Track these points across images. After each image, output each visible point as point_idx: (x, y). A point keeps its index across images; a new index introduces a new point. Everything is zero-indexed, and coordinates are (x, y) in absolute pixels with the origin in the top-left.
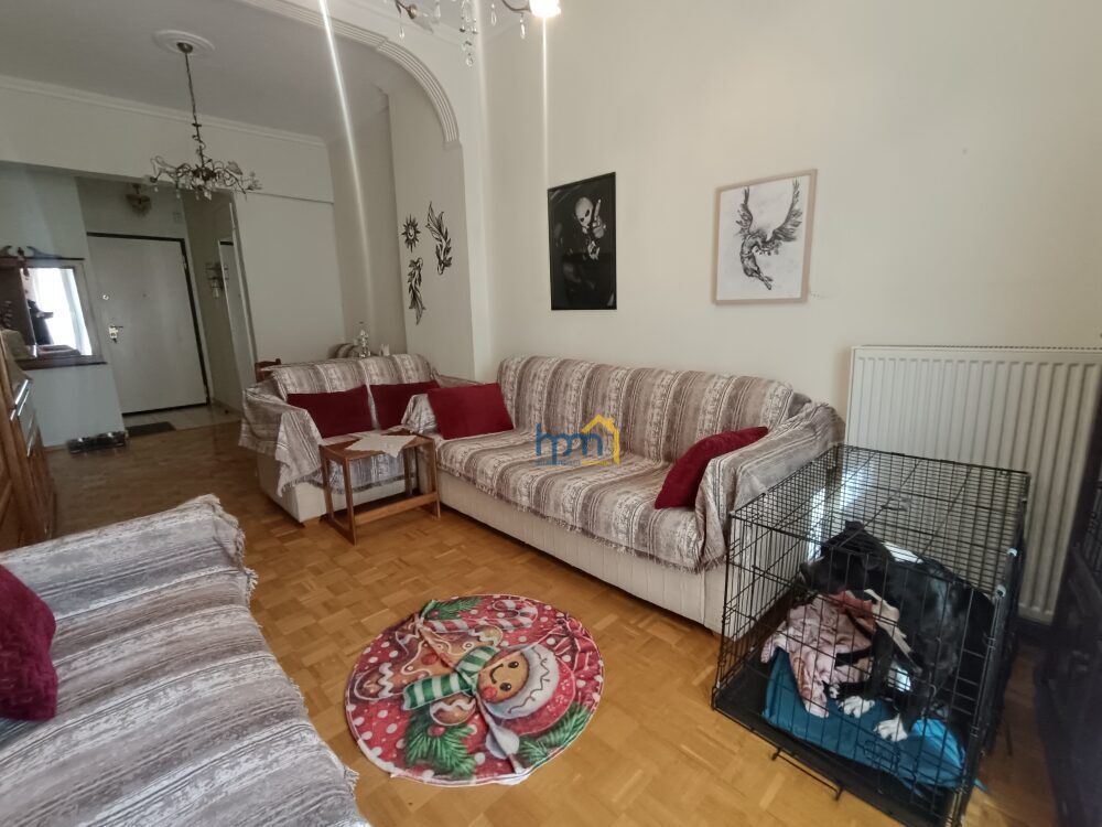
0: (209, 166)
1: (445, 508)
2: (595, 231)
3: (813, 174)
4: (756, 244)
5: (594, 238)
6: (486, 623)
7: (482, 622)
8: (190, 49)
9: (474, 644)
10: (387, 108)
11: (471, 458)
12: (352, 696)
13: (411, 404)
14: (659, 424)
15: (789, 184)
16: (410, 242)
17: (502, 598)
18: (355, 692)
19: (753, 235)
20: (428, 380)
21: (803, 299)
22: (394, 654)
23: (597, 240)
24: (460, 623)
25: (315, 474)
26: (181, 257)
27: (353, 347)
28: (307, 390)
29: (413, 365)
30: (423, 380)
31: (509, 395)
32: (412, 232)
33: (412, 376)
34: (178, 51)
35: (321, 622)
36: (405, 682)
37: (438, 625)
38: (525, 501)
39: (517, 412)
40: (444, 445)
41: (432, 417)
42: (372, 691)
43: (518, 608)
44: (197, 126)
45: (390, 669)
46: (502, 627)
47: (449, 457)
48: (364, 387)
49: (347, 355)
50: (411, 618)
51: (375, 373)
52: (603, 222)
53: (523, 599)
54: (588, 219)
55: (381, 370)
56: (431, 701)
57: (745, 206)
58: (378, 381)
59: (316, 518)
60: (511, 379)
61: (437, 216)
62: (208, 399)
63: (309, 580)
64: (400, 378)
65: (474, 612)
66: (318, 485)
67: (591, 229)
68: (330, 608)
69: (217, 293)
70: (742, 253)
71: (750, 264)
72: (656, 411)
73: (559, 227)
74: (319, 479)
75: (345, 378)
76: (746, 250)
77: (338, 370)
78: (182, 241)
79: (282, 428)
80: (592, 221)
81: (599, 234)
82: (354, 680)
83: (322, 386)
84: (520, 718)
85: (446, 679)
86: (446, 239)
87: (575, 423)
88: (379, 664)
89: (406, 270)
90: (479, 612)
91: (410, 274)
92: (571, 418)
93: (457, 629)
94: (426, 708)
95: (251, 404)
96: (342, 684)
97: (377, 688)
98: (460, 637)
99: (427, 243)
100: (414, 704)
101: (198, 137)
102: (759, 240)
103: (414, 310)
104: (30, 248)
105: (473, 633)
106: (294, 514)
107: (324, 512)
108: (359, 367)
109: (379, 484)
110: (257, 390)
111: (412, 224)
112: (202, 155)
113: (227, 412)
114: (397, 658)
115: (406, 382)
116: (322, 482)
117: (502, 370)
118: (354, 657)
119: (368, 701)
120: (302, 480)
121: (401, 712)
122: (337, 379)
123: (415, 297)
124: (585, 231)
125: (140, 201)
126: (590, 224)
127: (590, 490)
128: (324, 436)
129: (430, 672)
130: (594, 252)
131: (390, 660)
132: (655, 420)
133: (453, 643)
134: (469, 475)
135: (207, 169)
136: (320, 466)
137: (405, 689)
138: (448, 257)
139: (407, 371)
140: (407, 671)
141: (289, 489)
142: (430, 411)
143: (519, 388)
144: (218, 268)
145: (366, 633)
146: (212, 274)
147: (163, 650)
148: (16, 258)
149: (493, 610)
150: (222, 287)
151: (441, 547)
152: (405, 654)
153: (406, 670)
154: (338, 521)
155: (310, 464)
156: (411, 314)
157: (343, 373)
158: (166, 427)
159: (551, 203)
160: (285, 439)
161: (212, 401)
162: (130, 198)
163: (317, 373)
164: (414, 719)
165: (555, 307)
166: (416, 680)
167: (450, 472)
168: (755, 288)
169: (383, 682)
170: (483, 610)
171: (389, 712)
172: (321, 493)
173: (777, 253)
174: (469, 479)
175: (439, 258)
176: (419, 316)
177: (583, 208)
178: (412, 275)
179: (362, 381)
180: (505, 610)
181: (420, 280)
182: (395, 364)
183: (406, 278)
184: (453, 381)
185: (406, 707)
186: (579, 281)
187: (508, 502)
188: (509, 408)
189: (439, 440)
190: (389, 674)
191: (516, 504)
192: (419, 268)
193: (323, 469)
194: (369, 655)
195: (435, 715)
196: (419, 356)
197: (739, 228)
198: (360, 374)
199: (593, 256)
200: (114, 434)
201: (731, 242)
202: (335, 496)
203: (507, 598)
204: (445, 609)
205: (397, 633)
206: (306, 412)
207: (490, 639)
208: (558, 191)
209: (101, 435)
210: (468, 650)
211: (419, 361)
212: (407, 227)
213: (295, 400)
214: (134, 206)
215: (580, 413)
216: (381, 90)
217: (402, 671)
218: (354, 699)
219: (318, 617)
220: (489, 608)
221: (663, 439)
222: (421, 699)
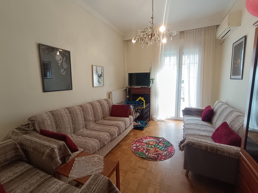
2: (64, 66)
5: (63, 68)
22: (160, 156)
23: (64, 69)
24: (144, 151)
57: (96, 70)
67: (62, 65)
71: (98, 80)
80: (62, 62)
100: (165, 148)
102: (99, 76)
124: (60, 65)
130: (63, 72)
140: (161, 152)
173: (101, 78)
197: (96, 73)
199: (63, 74)
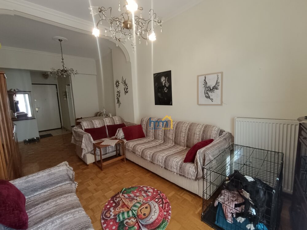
0: (65, 69)
1: (127, 159)
2: (166, 85)
3: (222, 73)
4: (208, 90)
6: (139, 195)
7: (138, 194)
8: (62, 40)
9: (136, 201)
10: (111, 52)
11: (134, 146)
12: (103, 218)
13: (118, 131)
14: (184, 137)
15: (216, 75)
16: (117, 86)
17: (143, 187)
18: (104, 216)
19: (207, 88)
20: (122, 123)
21: (221, 104)
22: (114, 205)
23: (167, 87)
24: (132, 195)
25: (92, 151)
26: (56, 89)
27: (101, 113)
28: (89, 127)
29: (118, 119)
30: (120, 123)
31: (144, 128)
32: (117, 84)
33: (118, 122)
34: (58, 41)
35: (93, 195)
36: (117, 213)
37: (126, 195)
38: (149, 159)
39: (146, 132)
40: (127, 142)
41: (123, 134)
42: (108, 216)
43: (147, 190)
44: (63, 59)
45: (113, 209)
46: (143, 196)
47: (128, 146)
48: (105, 126)
49: (100, 116)
50: (118, 193)
51: (108, 122)
52: (168, 83)
53: (149, 187)
54: (164, 82)
55: (109, 121)
56: (124, 219)
57: (205, 80)
58: (109, 124)
59: (92, 163)
60: (144, 124)
61: (124, 80)
62: (61, 127)
63: (90, 182)
64: (114, 123)
65: (135, 191)
66: (93, 154)
67: (165, 84)
68: (96, 190)
69: (65, 99)
70: (205, 92)
71: (207, 95)
72: (184, 133)
73: (157, 84)
74: (93, 152)
75: (100, 124)
76: (206, 91)
77: (98, 122)
78: (56, 85)
79: (83, 139)
80: (165, 82)
81: (167, 85)
82: (103, 213)
83: (94, 126)
84: (149, 224)
85: (128, 212)
86: (127, 86)
87: (162, 136)
88: (110, 208)
89: (116, 93)
90: (137, 191)
91: (117, 94)
92: (161, 135)
93: (131, 196)
94: (123, 221)
95: (75, 131)
96: (100, 214)
97: (110, 215)
98: (132, 199)
99: (122, 87)
100: (120, 220)
101: (63, 62)
102: (209, 89)
103: (118, 104)
104: (17, 89)
105: (135, 198)
106: (86, 162)
107: (94, 161)
108: (103, 120)
109: (109, 153)
110: (76, 128)
111: (118, 82)
112: (64, 67)
113: (67, 130)
114: (115, 206)
115: (116, 124)
116: (94, 153)
117: (142, 121)
118: (103, 206)
119: (107, 219)
120: (88, 153)
121: (116, 222)
122: (97, 124)
123: (118, 100)
124: (163, 85)
125: (46, 75)
126: (165, 83)
127: (166, 157)
128: (94, 140)
129: (124, 210)
130: (166, 90)
131: (113, 207)
132: (183, 136)
133: (130, 201)
134: (133, 151)
135: (65, 70)
136: (93, 149)
137: (117, 215)
138: (127, 90)
139: (116, 121)
141: (85, 156)
142: (123, 133)
143: (147, 126)
144: (66, 92)
145: (106, 198)
146: (64, 94)
147: (54, 208)
148: (13, 92)
149: (140, 191)
150: (66, 97)
151: (126, 171)
152: (117, 204)
153: (117, 209)
154: (98, 164)
155: (90, 148)
156: (117, 105)
157: (99, 122)
158: (50, 135)
159: (154, 78)
160: (84, 142)
161: (63, 127)
162: (43, 75)
163: (92, 122)
164: (120, 225)
165: (156, 104)
166: (120, 212)
167: (128, 150)
168: (209, 101)
169: (111, 213)
170: (138, 190)
171: (113, 222)
172: (93, 156)
173: (214, 92)
174: (133, 152)
175: (125, 91)
176: (119, 106)
177: (163, 79)
178: (118, 95)
179: (104, 124)
180: (144, 190)
181: (120, 96)
182: (113, 119)
183: (116, 95)
184: (129, 123)
185: (117, 221)
186: (162, 98)
187: (144, 159)
188: (144, 131)
189: (125, 141)
190: (113, 211)
191: (147, 160)
192: (119, 93)
193: (94, 149)
194: (107, 205)
195: (126, 223)
196: (120, 117)
197: (204, 86)
198: (104, 122)
199: (166, 91)
200: (36, 138)
201: (202, 89)
202: (97, 157)
203: (144, 187)
204: (128, 190)
205: (114, 198)
206: (90, 134)
207: (140, 200)
208: (156, 75)
209: (33, 138)
210: (134, 203)
211: (119, 118)
212: (116, 82)
213: (86, 130)
214: (44, 77)
215: (163, 133)
216: (110, 48)
217: (116, 210)
218: (103, 219)
219: (93, 194)
220: (139, 190)
221: (186, 141)
222: (121, 218)
